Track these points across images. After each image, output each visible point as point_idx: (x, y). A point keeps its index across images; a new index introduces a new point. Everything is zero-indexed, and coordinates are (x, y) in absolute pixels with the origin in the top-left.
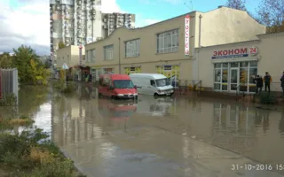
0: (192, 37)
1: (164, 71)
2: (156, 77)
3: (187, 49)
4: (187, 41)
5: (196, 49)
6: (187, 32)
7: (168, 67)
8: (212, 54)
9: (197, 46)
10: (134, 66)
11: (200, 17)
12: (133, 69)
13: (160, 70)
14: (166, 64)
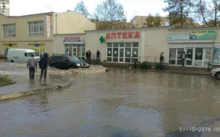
0: (52, 27)
1: (34, 47)
2: (29, 51)
3: (49, 35)
4: (48, 30)
5: (54, 35)
6: (48, 24)
7: (37, 45)
8: (64, 39)
9: (55, 33)
10: (11, 43)
11: (56, 16)
12: (10, 45)
13: (31, 47)
14: (35, 43)
